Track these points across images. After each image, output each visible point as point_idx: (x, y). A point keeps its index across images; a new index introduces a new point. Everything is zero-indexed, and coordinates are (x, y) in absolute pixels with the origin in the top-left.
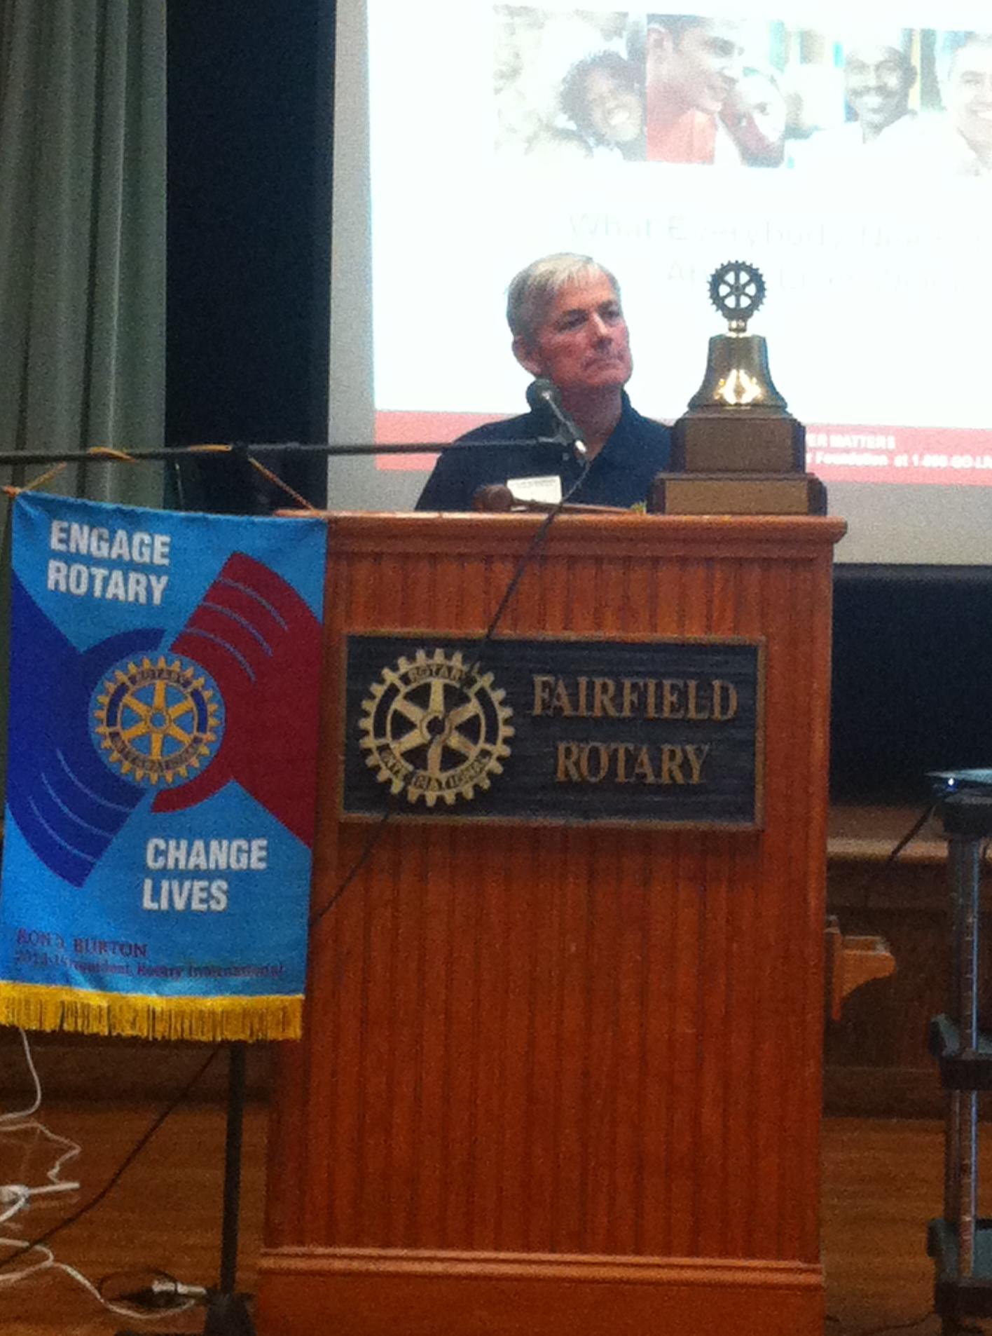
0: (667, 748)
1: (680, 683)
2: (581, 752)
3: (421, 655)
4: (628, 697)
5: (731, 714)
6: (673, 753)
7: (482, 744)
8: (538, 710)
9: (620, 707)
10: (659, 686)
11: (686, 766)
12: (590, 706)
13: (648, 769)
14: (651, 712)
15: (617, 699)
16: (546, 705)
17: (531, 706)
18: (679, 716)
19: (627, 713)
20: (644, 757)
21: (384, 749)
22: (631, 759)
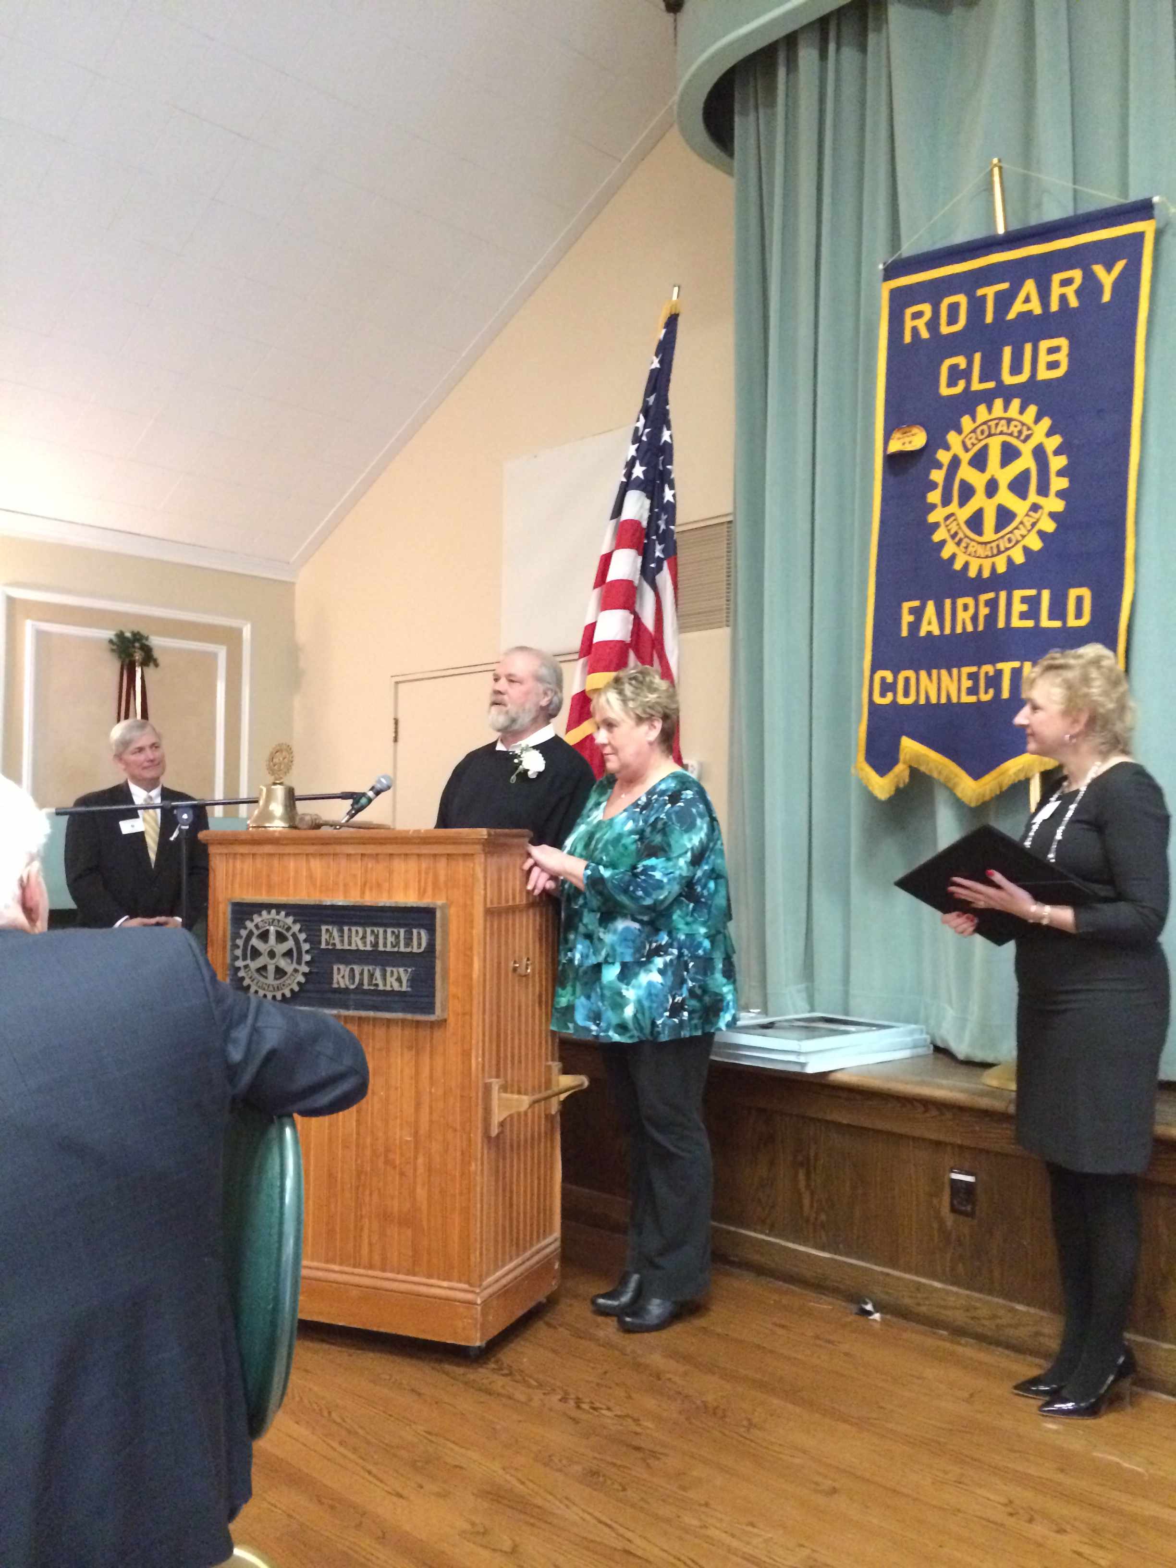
0: (389, 969)
1: (396, 930)
2: (345, 970)
3: (264, 913)
4: (370, 938)
5: (422, 949)
6: (392, 972)
7: (295, 965)
8: (323, 946)
9: (365, 944)
10: (385, 932)
11: (399, 980)
12: (350, 944)
13: (380, 981)
14: (381, 948)
15: (364, 938)
16: (327, 943)
17: (320, 943)
18: (396, 949)
19: (369, 948)
20: (378, 974)
21: (246, 967)
22: (372, 976)
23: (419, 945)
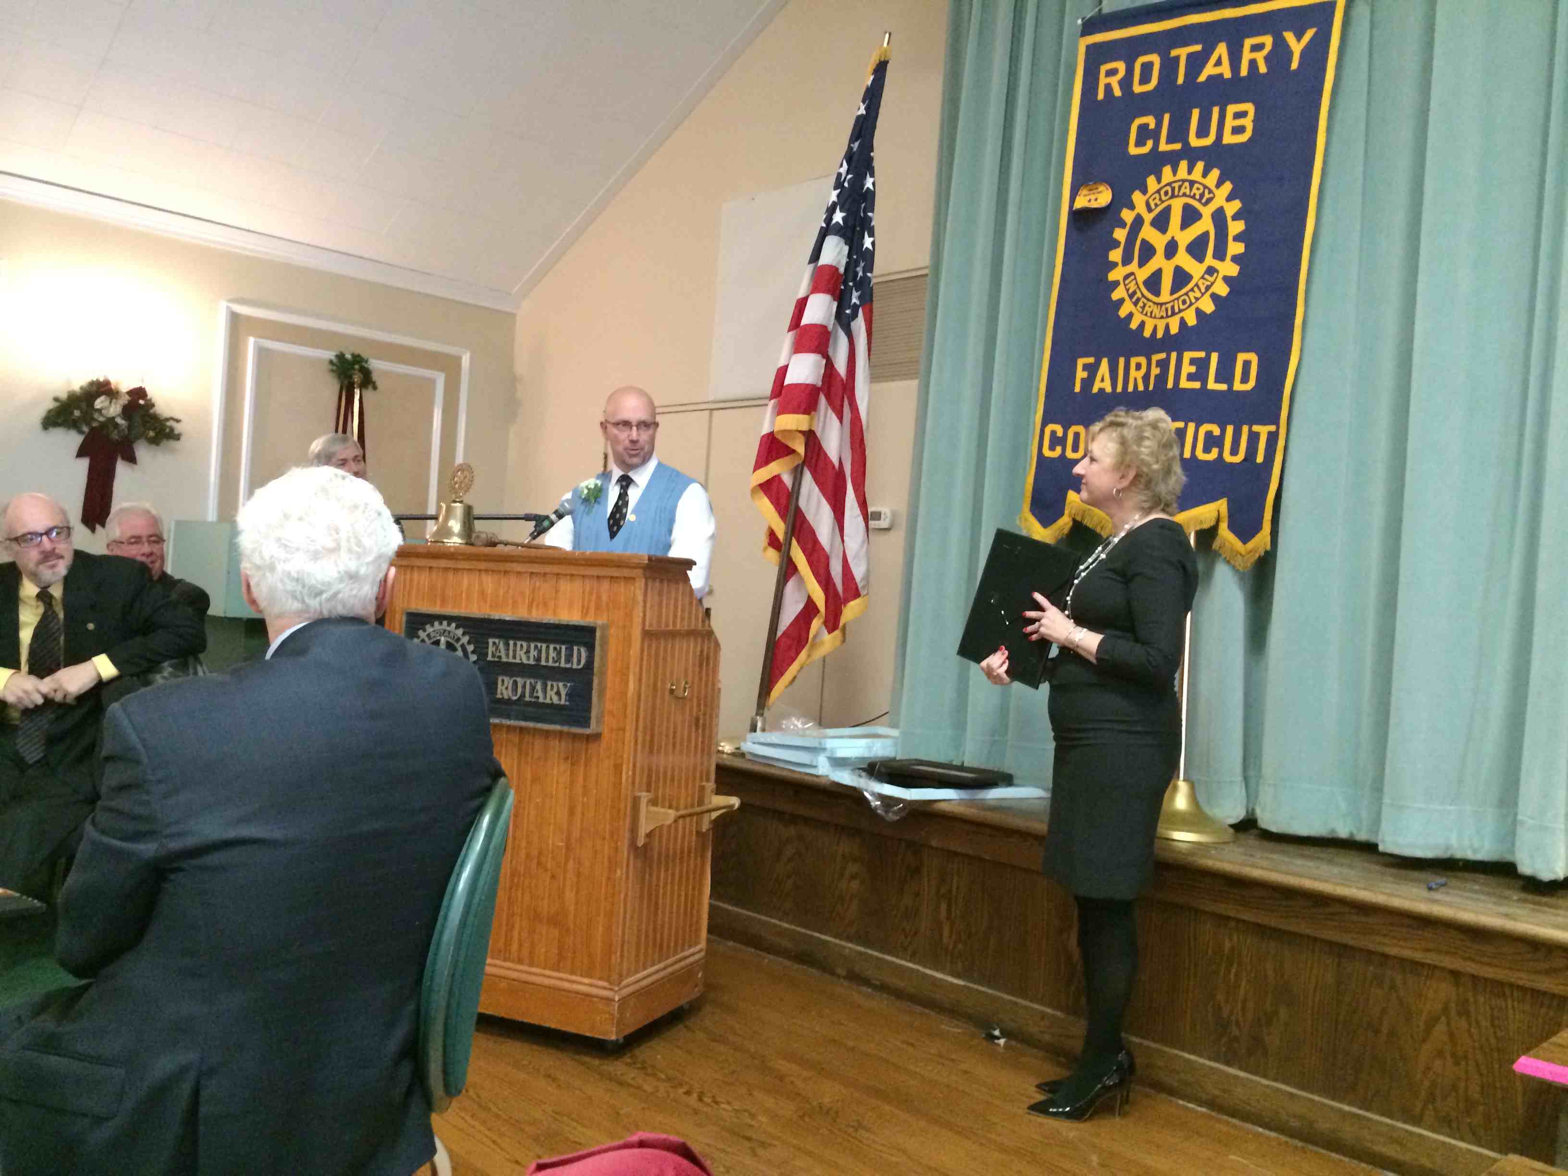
0: (549, 683)
1: (558, 647)
2: (508, 681)
4: (533, 653)
5: (581, 666)
6: (552, 686)
8: (490, 658)
9: (528, 658)
10: (548, 647)
11: (558, 693)
12: (514, 657)
13: (540, 694)
14: (543, 663)
15: (528, 652)
16: (493, 656)
17: (487, 654)
18: (557, 664)
19: (532, 662)
20: (539, 687)
22: (533, 688)
23: (579, 661)
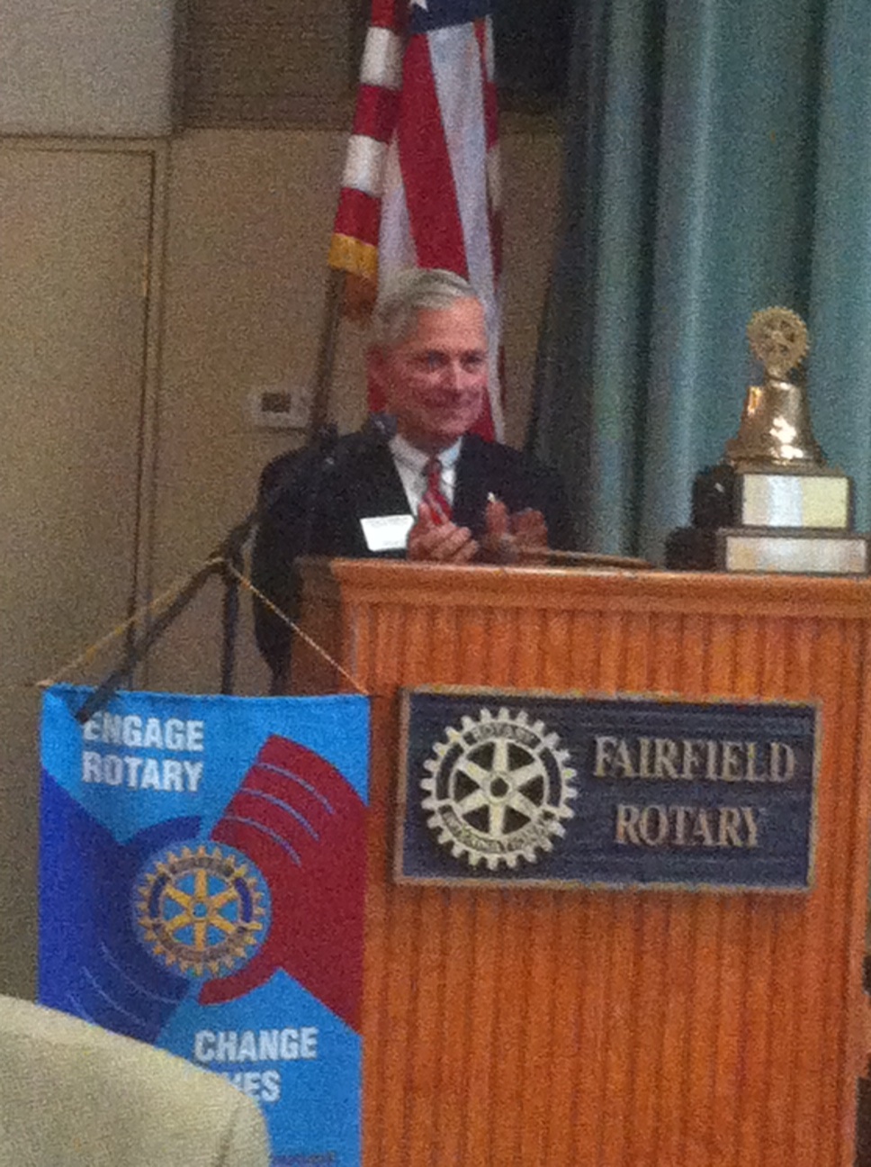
0: (725, 810)
1: (740, 745)
2: (640, 813)
3: (485, 714)
4: (689, 757)
5: (789, 775)
6: (731, 816)
7: (545, 807)
8: (599, 771)
9: (680, 769)
10: (720, 750)
11: (744, 831)
12: (651, 768)
13: (706, 832)
14: (711, 774)
15: (678, 760)
16: (608, 766)
17: (593, 766)
18: (738, 778)
19: (687, 775)
20: (703, 820)
21: (446, 810)
22: (691, 822)
23: (783, 770)
